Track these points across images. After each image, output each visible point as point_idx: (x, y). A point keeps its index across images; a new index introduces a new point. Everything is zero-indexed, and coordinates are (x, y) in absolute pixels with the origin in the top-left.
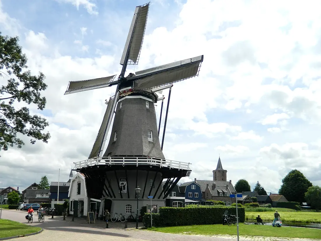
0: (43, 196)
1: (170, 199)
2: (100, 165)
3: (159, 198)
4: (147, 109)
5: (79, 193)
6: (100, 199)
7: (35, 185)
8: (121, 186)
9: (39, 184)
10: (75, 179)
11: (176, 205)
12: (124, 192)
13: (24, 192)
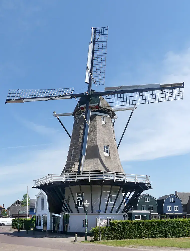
0: (24, 212)
1: (131, 213)
2: (54, 182)
3: (117, 212)
4: (102, 124)
5: (43, 208)
6: (60, 214)
7: (18, 202)
8: (78, 201)
9: (22, 201)
10: (39, 196)
11: (139, 218)
12: (81, 207)
13: (8, 209)
